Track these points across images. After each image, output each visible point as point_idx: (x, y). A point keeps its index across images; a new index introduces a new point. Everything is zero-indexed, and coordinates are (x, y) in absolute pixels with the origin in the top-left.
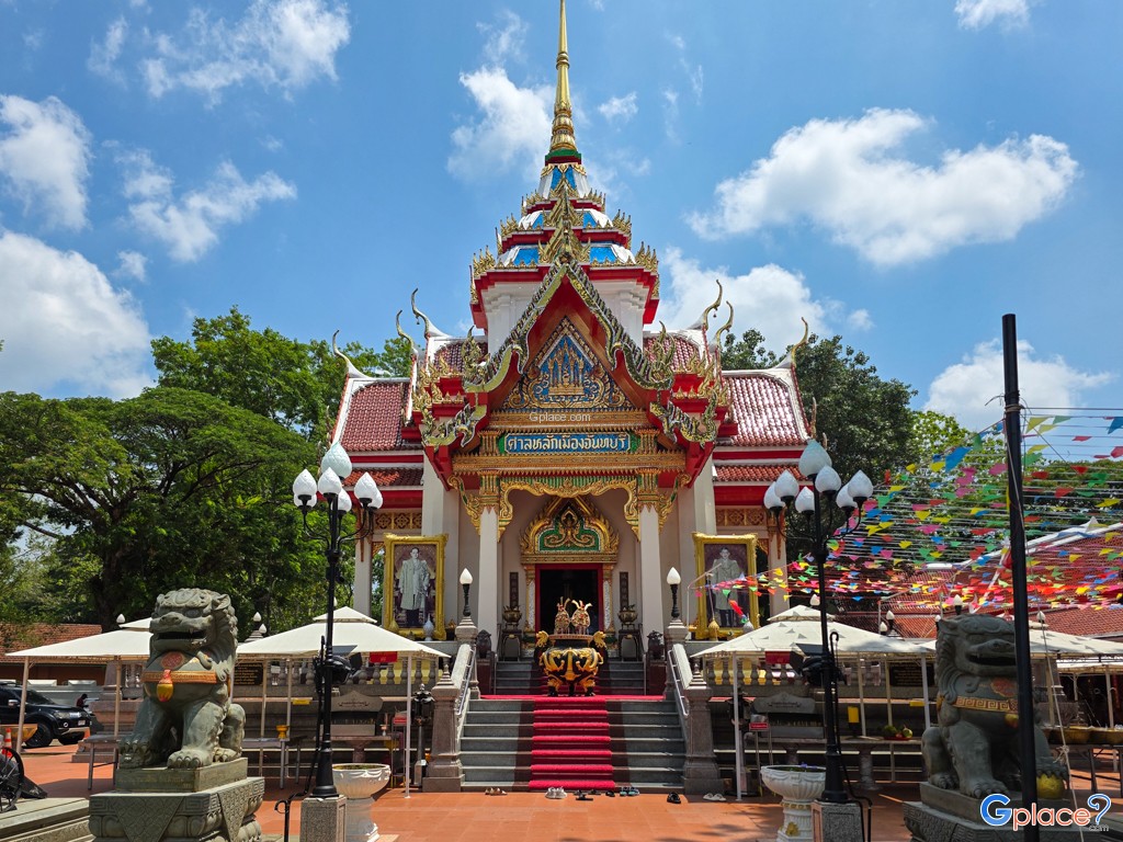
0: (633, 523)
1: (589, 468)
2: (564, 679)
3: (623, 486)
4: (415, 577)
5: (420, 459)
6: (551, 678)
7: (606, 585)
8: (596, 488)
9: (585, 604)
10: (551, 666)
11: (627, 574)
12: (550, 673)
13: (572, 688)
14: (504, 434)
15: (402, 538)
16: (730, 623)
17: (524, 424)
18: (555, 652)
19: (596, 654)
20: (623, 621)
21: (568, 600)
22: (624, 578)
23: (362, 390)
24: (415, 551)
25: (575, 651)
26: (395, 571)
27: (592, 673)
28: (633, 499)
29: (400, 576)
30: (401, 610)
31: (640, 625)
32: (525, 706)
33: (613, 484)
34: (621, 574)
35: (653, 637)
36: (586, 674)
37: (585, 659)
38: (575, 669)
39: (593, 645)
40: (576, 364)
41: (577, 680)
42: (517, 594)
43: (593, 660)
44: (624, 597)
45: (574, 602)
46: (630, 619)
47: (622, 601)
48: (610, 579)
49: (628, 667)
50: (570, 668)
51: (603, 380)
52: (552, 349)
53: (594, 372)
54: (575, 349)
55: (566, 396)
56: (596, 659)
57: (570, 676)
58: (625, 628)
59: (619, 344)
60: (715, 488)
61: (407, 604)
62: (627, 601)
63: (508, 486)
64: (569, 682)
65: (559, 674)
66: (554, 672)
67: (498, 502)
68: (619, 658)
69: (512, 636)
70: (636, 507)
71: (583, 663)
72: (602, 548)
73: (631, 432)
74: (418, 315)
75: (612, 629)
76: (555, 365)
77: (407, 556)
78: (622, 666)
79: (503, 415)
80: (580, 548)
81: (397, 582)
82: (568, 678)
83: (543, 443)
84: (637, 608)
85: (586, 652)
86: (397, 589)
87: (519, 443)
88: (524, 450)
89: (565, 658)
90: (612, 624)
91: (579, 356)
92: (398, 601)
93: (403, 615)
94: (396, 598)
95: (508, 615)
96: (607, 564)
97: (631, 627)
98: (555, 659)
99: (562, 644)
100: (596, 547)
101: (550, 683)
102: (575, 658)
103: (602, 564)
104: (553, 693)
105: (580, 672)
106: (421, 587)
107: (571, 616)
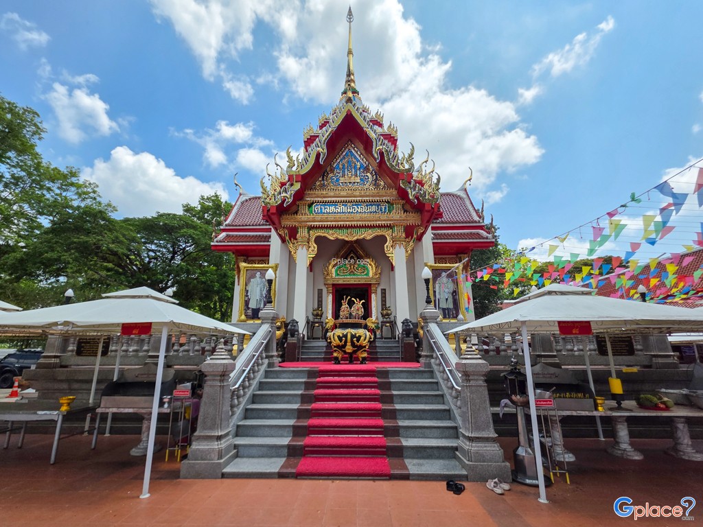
0: (390, 255)
1: (364, 223)
2: (345, 352)
3: (384, 234)
4: (258, 289)
5: (269, 230)
6: (335, 351)
7: (373, 296)
8: (368, 235)
9: (360, 300)
10: (336, 342)
11: (385, 290)
12: (335, 347)
13: (351, 358)
14: (313, 203)
15: (250, 265)
16: (449, 316)
17: (324, 197)
18: (339, 332)
19: (368, 334)
20: (383, 316)
21: (349, 297)
22: (384, 292)
23: (247, 201)
24: (259, 273)
25: (353, 331)
26: (246, 285)
27: (365, 347)
28: (390, 241)
29: (249, 288)
30: (249, 308)
31: (395, 317)
32: (311, 374)
33: (379, 232)
34: (382, 289)
35: (405, 322)
36: (361, 347)
37: (360, 337)
38: (353, 344)
39: (366, 327)
40: (356, 165)
41: (355, 352)
42: (321, 301)
43: (366, 338)
44: (384, 303)
45: (353, 299)
46: (388, 315)
47: (382, 305)
48: (376, 293)
49: (388, 343)
50: (349, 344)
51: (371, 173)
52: (342, 157)
53: (366, 169)
54: (355, 157)
55: (350, 183)
56: (368, 337)
57: (349, 348)
58: (385, 320)
59: (381, 147)
60: (433, 243)
61: (252, 305)
62: (385, 305)
63: (315, 234)
64: (348, 353)
65: (341, 348)
66: (338, 346)
67: (308, 243)
68: (382, 338)
69: (317, 325)
70: (392, 246)
71: (358, 341)
72: (371, 275)
73: (388, 202)
74: (277, 165)
75: (377, 321)
76: (343, 165)
77: (253, 276)
78: (384, 342)
79: (312, 192)
80: (359, 275)
81: (247, 291)
82: (348, 351)
83: (336, 208)
84: (392, 309)
85: (361, 332)
86: (247, 296)
87: (321, 209)
88: (324, 213)
89: (346, 336)
90: (377, 318)
91: (358, 161)
92: (247, 303)
93: (250, 312)
94: (246, 301)
95: (315, 312)
96: (374, 284)
97: (388, 320)
98: (339, 337)
99: (344, 326)
100: (367, 274)
101: (335, 354)
102: (353, 336)
103: (371, 284)
104: (337, 361)
105: (357, 346)
106: (262, 294)
107: (351, 308)
